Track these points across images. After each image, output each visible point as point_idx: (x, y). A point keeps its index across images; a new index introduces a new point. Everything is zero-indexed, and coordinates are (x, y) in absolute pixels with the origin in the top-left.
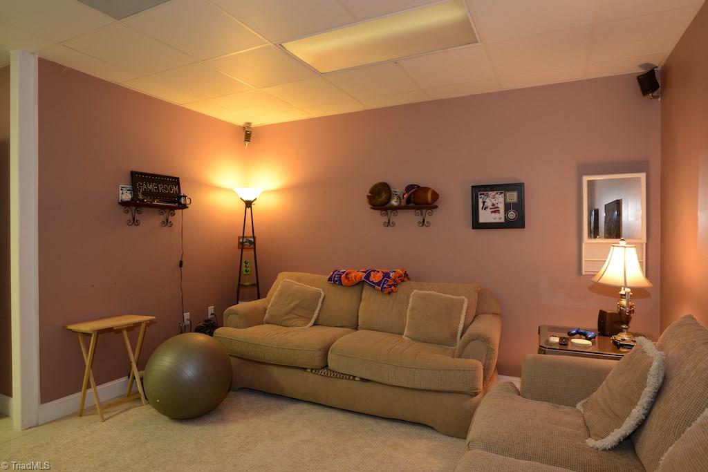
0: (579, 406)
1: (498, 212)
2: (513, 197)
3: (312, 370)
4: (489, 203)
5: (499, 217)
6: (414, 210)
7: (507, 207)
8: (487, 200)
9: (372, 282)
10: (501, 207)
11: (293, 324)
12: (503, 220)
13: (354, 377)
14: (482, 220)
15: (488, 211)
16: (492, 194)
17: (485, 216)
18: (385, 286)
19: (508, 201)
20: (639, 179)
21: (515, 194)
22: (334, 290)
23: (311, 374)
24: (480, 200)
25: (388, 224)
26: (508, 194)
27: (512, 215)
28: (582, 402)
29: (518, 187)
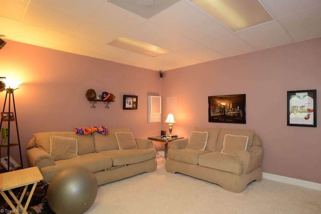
0: (186, 148)
1: (131, 104)
2: (135, 100)
3: (107, 169)
4: (128, 101)
5: (131, 106)
6: (103, 102)
7: (133, 102)
8: (128, 100)
9: (100, 131)
10: (132, 103)
11: (73, 157)
12: (132, 107)
13: (124, 165)
14: (127, 107)
15: (128, 104)
16: (129, 98)
17: (127, 106)
18: (106, 132)
19: (134, 101)
20: (160, 98)
21: (135, 99)
22: (81, 137)
23: (108, 172)
24: (126, 100)
25: (94, 107)
26: (134, 99)
27: (134, 106)
28: (187, 147)
29: (136, 97)
